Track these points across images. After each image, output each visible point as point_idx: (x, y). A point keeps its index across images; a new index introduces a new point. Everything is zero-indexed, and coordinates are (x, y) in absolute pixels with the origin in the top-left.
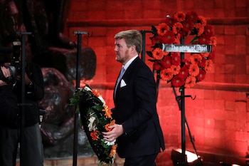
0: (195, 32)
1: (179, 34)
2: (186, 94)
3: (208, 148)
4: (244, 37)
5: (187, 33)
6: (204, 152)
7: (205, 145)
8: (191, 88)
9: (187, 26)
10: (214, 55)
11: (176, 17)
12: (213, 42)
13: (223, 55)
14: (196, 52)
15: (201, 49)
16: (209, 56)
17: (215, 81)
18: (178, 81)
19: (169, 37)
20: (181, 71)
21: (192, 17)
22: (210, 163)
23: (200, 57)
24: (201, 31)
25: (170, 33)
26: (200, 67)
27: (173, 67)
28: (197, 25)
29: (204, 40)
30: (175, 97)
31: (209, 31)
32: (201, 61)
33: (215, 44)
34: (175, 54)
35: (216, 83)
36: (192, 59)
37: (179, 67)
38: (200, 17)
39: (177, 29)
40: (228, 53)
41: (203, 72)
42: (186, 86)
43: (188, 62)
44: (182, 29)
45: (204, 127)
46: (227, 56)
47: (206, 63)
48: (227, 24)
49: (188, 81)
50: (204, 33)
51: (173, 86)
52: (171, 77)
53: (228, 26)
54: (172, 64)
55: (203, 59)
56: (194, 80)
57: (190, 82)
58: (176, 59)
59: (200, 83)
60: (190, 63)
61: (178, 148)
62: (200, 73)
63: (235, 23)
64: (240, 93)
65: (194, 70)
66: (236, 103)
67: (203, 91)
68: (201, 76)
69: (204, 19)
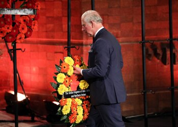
1: (10, 1)
2: (17, 48)
3: (34, 89)
4: (61, 2)
6: (31, 93)
7: (31, 87)
8: (21, 43)
10: (38, 17)
12: (37, 6)
13: (44, 17)
14: (24, 14)
15: (29, 12)
16: (35, 17)
17: (38, 37)
18: (10, 38)
20: (13, 29)
22: (35, 101)
23: (28, 18)
26: (28, 26)
27: (7, 26)
29: (30, 5)
30: (7, 50)
32: (28, 21)
33: (39, 8)
34: (8, 16)
35: (40, 39)
36: (21, 20)
37: (11, 26)
40: (48, 15)
41: (30, 30)
42: (17, 41)
43: (18, 22)
45: (31, 73)
46: (48, 17)
47: (33, 23)
49: (18, 37)
51: (6, 41)
52: (5, 34)
54: (5, 24)
55: (30, 19)
56: (23, 36)
57: (20, 38)
58: (9, 20)
59: (27, 39)
60: (20, 23)
61: (10, 90)
62: (28, 31)
64: (58, 46)
65: (23, 29)
66: (56, 54)
67: (29, 45)
68: (29, 33)
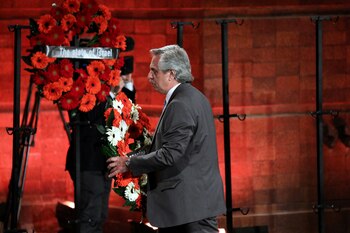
0: (95, 28)
1: (70, 32)
4: (164, 37)
5: (82, 31)
9: (83, 19)
11: (66, 5)
12: (120, 44)
14: (95, 57)
15: (103, 53)
16: (116, 64)
18: (69, 101)
19: (56, 36)
20: (74, 86)
21: (90, 6)
22: (113, 221)
23: (102, 65)
24: (104, 27)
25: (58, 29)
26: (102, 80)
27: (63, 79)
28: (97, 19)
29: (108, 40)
30: (62, 124)
31: (115, 27)
32: (103, 71)
33: (124, 46)
36: (90, 68)
37: (71, 80)
38: (102, 7)
39: (68, 23)
41: (106, 87)
42: (82, 107)
44: (75, 25)
46: (138, 64)
47: (111, 75)
48: (138, 18)
49: (84, 100)
50: (107, 30)
51: (61, 108)
52: (60, 94)
53: (140, 21)
54: (60, 75)
55: (107, 67)
56: (94, 99)
57: (87, 103)
58: (67, 68)
60: (88, 74)
61: (66, 199)
62: (102, 89)
63: (151, 16)
65: (93, 85)
68: (103, 93)
69: (107, 10)
